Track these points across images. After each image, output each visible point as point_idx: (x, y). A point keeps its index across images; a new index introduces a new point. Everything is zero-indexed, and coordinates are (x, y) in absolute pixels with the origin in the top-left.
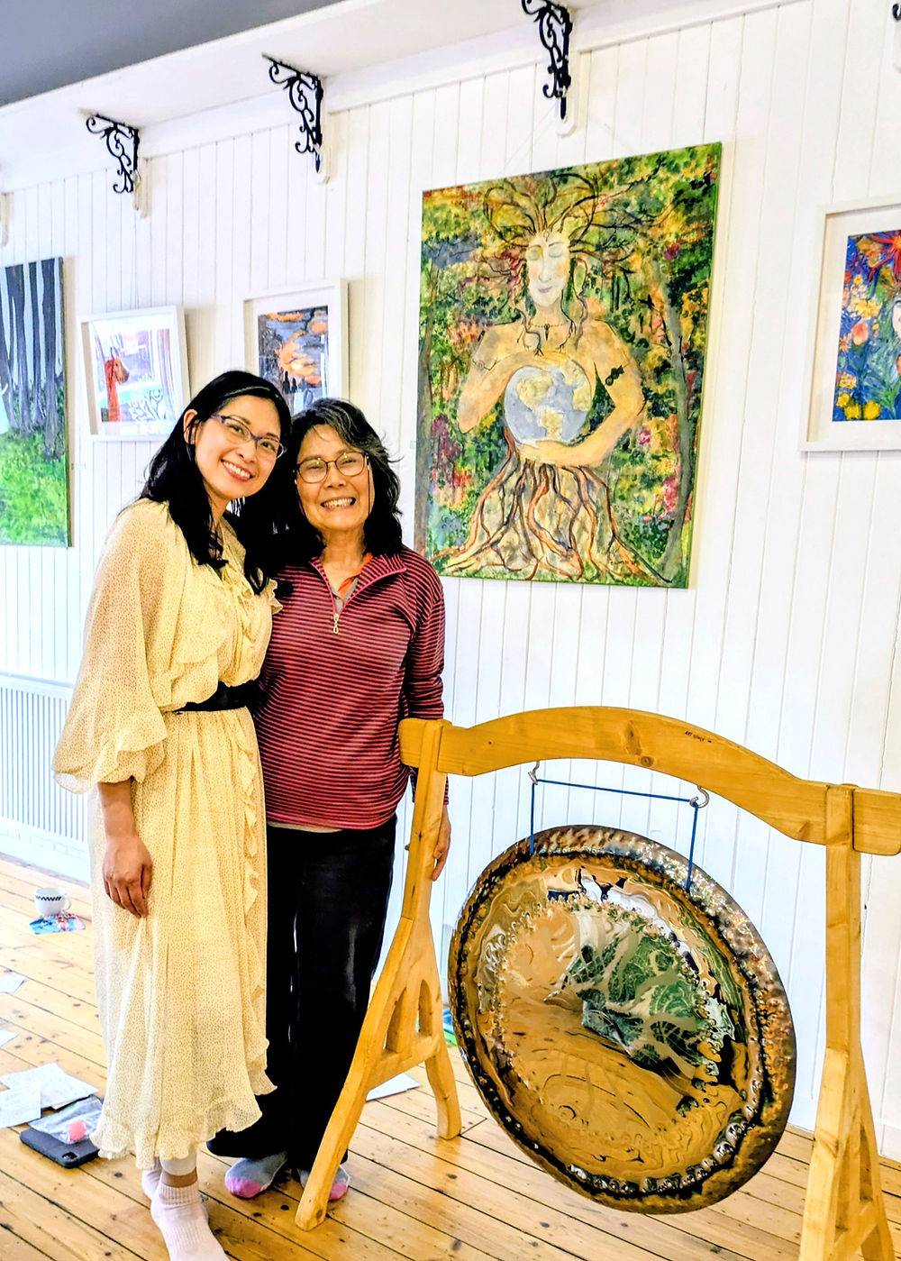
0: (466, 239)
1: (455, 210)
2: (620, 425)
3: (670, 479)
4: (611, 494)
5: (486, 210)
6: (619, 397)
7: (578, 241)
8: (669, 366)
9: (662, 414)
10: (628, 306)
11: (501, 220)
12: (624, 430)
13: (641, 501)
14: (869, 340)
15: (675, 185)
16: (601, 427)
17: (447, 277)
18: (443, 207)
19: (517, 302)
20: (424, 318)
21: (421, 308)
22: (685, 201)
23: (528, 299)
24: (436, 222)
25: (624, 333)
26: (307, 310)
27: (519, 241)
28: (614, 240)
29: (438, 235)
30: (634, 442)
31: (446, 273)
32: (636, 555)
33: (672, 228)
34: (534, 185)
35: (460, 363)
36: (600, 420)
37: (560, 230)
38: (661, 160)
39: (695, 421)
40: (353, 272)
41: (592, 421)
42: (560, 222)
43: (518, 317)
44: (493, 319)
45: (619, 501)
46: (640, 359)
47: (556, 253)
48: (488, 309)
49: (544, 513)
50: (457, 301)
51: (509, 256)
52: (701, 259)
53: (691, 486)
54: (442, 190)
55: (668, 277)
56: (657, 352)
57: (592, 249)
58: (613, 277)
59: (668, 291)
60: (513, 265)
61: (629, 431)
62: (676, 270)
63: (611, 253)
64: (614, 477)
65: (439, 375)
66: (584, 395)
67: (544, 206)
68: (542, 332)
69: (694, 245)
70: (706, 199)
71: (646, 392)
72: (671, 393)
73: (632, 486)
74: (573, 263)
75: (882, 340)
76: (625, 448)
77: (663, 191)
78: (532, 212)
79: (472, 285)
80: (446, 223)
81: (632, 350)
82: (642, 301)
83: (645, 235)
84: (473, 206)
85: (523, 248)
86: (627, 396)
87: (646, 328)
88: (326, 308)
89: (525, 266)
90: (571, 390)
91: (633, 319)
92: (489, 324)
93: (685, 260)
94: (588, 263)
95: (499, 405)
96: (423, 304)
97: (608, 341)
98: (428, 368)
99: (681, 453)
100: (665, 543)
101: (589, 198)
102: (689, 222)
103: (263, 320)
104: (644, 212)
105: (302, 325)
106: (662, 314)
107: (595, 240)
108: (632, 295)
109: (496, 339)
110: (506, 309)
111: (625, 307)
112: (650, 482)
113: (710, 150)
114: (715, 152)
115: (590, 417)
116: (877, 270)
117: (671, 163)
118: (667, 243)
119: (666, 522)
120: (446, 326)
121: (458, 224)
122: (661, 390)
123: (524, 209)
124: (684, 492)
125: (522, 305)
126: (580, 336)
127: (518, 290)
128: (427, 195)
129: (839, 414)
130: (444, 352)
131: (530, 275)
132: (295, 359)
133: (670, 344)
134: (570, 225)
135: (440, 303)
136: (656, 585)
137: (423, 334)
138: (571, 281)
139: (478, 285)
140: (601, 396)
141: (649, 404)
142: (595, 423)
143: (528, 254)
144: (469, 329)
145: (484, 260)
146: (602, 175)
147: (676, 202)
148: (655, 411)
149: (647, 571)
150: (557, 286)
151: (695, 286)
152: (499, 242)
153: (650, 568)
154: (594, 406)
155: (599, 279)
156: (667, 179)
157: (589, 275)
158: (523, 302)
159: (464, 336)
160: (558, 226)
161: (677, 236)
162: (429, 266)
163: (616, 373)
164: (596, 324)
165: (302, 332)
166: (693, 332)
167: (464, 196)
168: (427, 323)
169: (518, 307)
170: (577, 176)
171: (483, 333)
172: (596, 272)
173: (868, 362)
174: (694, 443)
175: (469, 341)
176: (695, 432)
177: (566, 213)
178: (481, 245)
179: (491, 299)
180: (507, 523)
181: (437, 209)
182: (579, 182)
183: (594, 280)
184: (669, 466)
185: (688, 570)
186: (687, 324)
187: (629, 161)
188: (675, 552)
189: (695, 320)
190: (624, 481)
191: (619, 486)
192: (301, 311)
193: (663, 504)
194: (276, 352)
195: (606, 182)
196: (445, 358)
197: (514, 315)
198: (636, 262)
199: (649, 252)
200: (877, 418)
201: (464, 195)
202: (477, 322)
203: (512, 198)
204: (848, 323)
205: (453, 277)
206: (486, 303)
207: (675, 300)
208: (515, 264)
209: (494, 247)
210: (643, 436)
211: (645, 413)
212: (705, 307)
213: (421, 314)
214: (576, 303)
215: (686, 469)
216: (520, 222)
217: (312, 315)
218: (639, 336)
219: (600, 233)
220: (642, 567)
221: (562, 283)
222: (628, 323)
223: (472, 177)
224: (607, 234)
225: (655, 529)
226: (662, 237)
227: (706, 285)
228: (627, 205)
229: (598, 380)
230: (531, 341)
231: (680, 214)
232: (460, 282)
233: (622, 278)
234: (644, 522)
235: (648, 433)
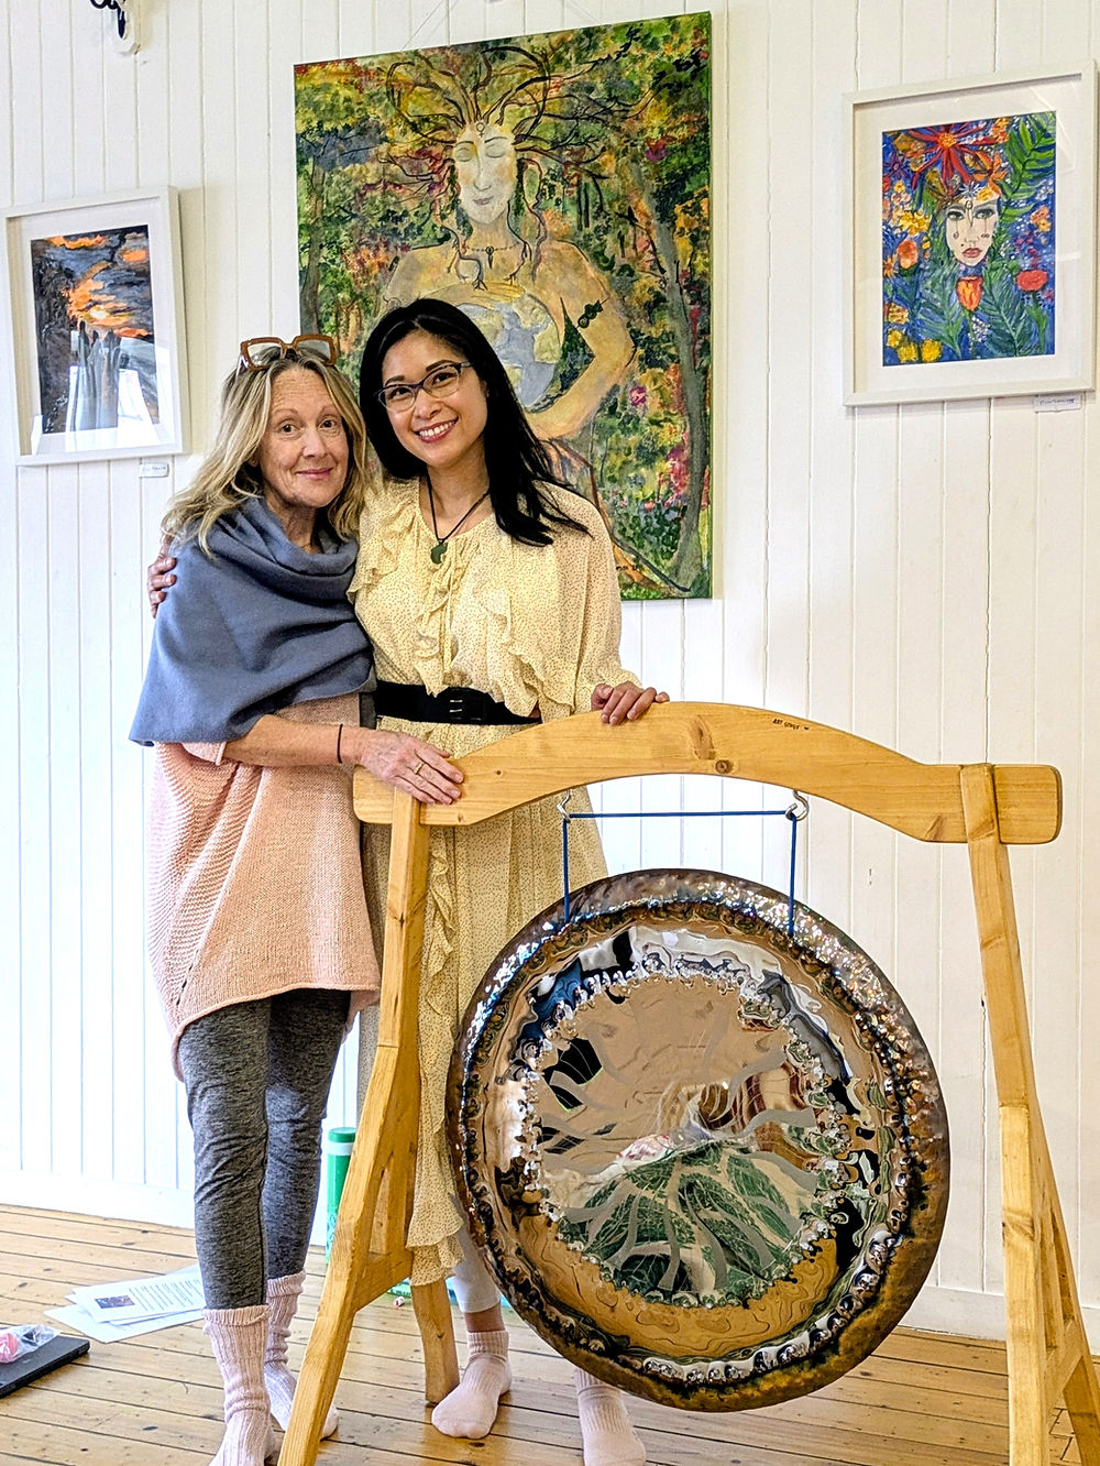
0: (362, 132)
1: (344, 92)
2: (602, 382)
3: (676, 450)
4: (597, 474)
5: (390, 93)
6: (598, 342)
7: (527, 136)
8: (664, 300)
9: (660, 364)
10: (602, 222)
11: (413, 107)
12: (608, 387)
13: (639, 482)
14: (920, 262)
15: (654, 66)
16: (576, 384)
17: (338, 184)
18: (326, 87)
19: (443, 217)
20: (305, 240)
21: (301, 227)
22: (669, 86)
23: (460, 213)
24: (316, 107)
25: (598, 256)
26: (113, 232)
27: (441, 135)
28: (577, 135)
29: (320, 125)
30: (624, 403)
31: (336, 178)
32: (638, 556)
33: (654, 120)
34: (458, 61)
36: (575, 375)
37: (500, 122)
38: (632, 32)
39: (706, 371)
40: (186, 177)
41: (563, 376)
42: (498, 111)
43: (447, 237)
44: (410, 241)
45: (608, 485)
46: (624, 291)
47: (498, 151)
48: (401, 228)
50: (354, 216)
51: (429, 155)
52: (695, 162)
53: (706, 459)
54: (323, 64)
55: (654, 185)
56: (646, 282)
57: (547, 147)
58: (579, 182)
59: (655, 202)
61: (615, 388)
62: (664, 176)
63: (573, 153)
64: (600, 452)
65: (332, 319)
66: (550, 341)
67: (475, 89)
68: (484, 258)
69: (685, 142)
70: (697, 84)
71: (635, 335)
72: (670, 336)
73: (624, 463)
74: (521, 165)
75: (935, 261)
76: (612, 411)
77: (640, 71)
78: (457, 97)
79: (377, 194)
80: (332, 108)
81: (611, 281)
82: (621, 216)
83: (618, 129)
84: (371, 87)
85: (449, 145)
86: (609, 343)
87: (629, 251)
88: (143, 229)
89: (452, 168)
90: (530, 336)
91: (609, 239)
92: (406, 248)
93: (674, 162)
94: (541, 166)
96: (303, 220)
97: (577, 268)
98: (316, 310)
99: (689, 415)
100: (677, 538)
101: (537, 80)
102: (675, 113)
103: (39, 249)
104: (615, 99)
105: (106, 254)
106: (649, 232)
107: (549, 135)
108: (607, 208)
109: (418, 267)
110: (428, 227)
111: (597, 223)
112: (649, 456)
113: (697, 22)
114: (703, 23)
115: (560, 371)
116: (922, 174)
117: (647, 36)
118: (648, 140)
119: (676, 509)
120: (340, 251)
121: (349, 110)
122: (655, 332)
123: (446, 92)
124: (697, 468)
125: (451, 221)
126: (538, 264)
127: (445, 201)
128: (301, 70)
129: (891, 357)
130: (339, 288)
131: (460, 181)
132: (96, 303)
133: (663, 271)
134: (513, 114)
135: (330, 218)
136: (669, 597)
137: (305, 262)
138: (519, 189)
139: (383, 194)
140: (573, 343)
141: (641, 351)
142: (567, 379)
143: (455, 152)
144: (375, 255)
145: (391, 160)
146: (554, 50)
147: (656, 88)
148: (650, 361)
149: (655, 578)
150: (501, 196)
151: (690, 195)
152: (411, 136)
153: (658, 573)
154: (564, 356)
155: (559, 187)
156: (643, 57)
157: (544, 181)
158: (452, 217)
159: (367, 264)
160: (495, 115)
161: (661, 131)
162: (309, 168)
163: (592, 311)
164: (559, 246)
165: (105, 264)
166: (693, 255)
167: (355, 72)
168: (310, 247)
169: (446, 223)
170: (519, 50)
171: (396, 260)
172: (554, 178)
173: (921, 290)
174: (705, 400)
175: (376, 270)
176: (706, 387)
177: (506, 100)
178: (385, 139)
179: (406, 213)
181: (317, 90)
182: (521, 58)
183: (552, 188)
184: (674, 433)
185: (710, 572)
186: (683, 245)
187: (589, 32)
188: (691, 547)
189: (694, 240)
190: (613, 456)
191: (607, 464)
192: (103, 233)
193: (671, 484)
194: (65, 294)
195: (559, 60)
196: (340, 295)
197: (440, 236)
198: (609, 165)
199: (625, 152)
200: (938, 360)
201: (357, 71)
202: (386, 245)
203: (428, 77)
204: (892, 242)
205: (347, 183)
206: (398, 219)
207: (665, 214)
208: (438, 165)
209: (406, 142)
210: (635, 394)
211: (636, 364)
212: (707, 222)
213: (300, 235)
214: (528, 218)
215: (698, 436)
216: (441, 110)
217: (123, 240)
218: (619, 261)
219: (556, 125)
220: (647, 573)
221: (508, 190)
222: (603, 244)
224: (565, 127)
225: (661, 519)
226: (642, 131)
227: (705, 194)
228: (590, 89)
229: (568, 320)
230: (468, 271)
231: (663, 103)
232: (357, 190)
233: (592, 185)
234: (646, 511)
235: (642, 390)
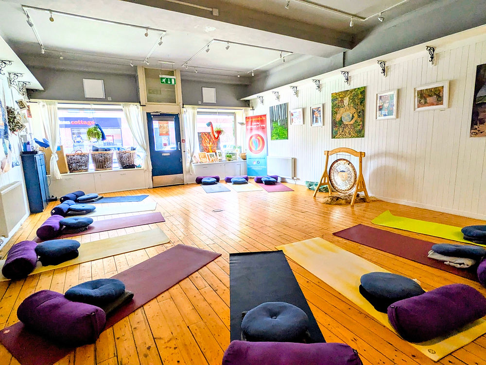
0: (337, 99)
3: (361, 125)
4: (354, 127)
5: (339, 95)
7: (350, 98)
8: (360, 112)
9: (360, 117)
11: (341, 96)
12: (355, 119)
13: (358, 128)
14: (382, 108)
17: (335, 103)
22: (362, 93)
24: (333, 97)
25: (355, 108)
32: (358, 134)
33: (360, 96)
34: (344, 92)
35: (336, 113)
38: (359, 88)
39: (364, 118)
40: (324, 103)
41: (352, 119)
42: (347, 96)
46: (357, 111)
47: (347, 100)
49: (347, 130)
50: (336, 106)
52: (364, 100)
53: (364, 125)
54: (334, 93)
55: (360, 102)
56: (359, 110)
58: (354, 102)
60: (342, 101)
63: (353, 99)
66: (351, 116)
67: (346, 94)
68: (346, 109)
69: (363, 98)
70: (364, 93)
71: (358, 115)
72: (361, 115)
74: (349, 101)
76: (356, 121)
77: (359, 92)
78: (344, 95)
79: (338, 104)
82: (357, 105)
83: (357, 97)
85: (343, 99)
86: (356, 116)
89: (344, 101)
90: (349, 115)
92: (340, 108)
93: (362, 100)
95: (341, 118)
96: (332, 106)
97: (353, 109)
98: (333, 114)
100: (361, 132)
101: (351, 93)
102: (362, 95)
104: (357, 94)
106: (359, 106)
109: (340, 110)
110: (341, 106)
111: (355, 105)
112: (359, 125)
114: (365, 87)
118: (360, 98)
119: (361, 130)
120: (335, 109)
121: (336, 97)
125: (343, 106)
126: (350, 109)
127: (343, 104)
130: (334, 112)
134: (349, 96)
135: (334, 106)
136: (360, 137)
140: (353, 116)
145: (339, 101)
151: (363, 102)
153: (360, 135)
157: (351, 102)
162: (332, 102)
163: (354, 113)
164: (352, 107)
167: (336, 94)
168: (332, 109)
170: (349, 91)
175: (337, 110)
180: (343, 131)
181: (333, 95)
184: (361, 123)
185: (364, 135)
186: (362, 107)
187: (355, 89)
190: (356, 125)
193: (361, 128)
195: (352, 91)
198: (356, 100)
199: (358, 99)
202: (338, 108)
203: (342, 94)
206: (339, 106)
207: (361, 104)
209: (340, 99)
210: (358, 120)
211: (358, 117)
212: (365, 105)
214: (350, 105)
215: (363, 123)
218: (357, 108)
219: (352, 97)
221: (348, 103)
223: (337, 92)
227: (365, 102)
228: (355, 94)
229: (352, 114)
234: (358, 130)
